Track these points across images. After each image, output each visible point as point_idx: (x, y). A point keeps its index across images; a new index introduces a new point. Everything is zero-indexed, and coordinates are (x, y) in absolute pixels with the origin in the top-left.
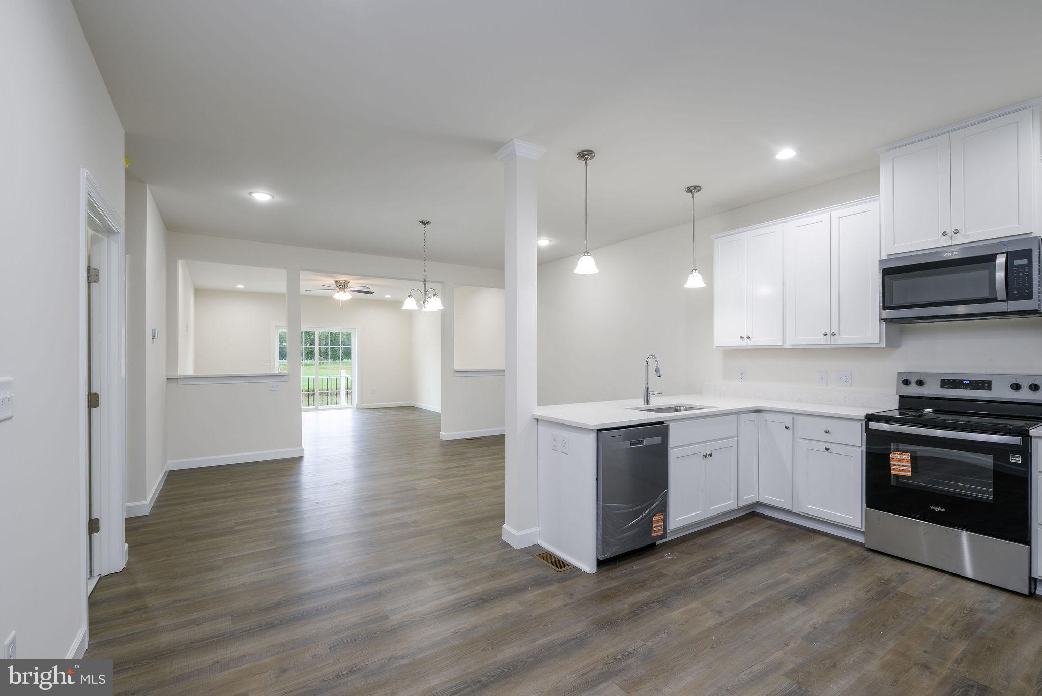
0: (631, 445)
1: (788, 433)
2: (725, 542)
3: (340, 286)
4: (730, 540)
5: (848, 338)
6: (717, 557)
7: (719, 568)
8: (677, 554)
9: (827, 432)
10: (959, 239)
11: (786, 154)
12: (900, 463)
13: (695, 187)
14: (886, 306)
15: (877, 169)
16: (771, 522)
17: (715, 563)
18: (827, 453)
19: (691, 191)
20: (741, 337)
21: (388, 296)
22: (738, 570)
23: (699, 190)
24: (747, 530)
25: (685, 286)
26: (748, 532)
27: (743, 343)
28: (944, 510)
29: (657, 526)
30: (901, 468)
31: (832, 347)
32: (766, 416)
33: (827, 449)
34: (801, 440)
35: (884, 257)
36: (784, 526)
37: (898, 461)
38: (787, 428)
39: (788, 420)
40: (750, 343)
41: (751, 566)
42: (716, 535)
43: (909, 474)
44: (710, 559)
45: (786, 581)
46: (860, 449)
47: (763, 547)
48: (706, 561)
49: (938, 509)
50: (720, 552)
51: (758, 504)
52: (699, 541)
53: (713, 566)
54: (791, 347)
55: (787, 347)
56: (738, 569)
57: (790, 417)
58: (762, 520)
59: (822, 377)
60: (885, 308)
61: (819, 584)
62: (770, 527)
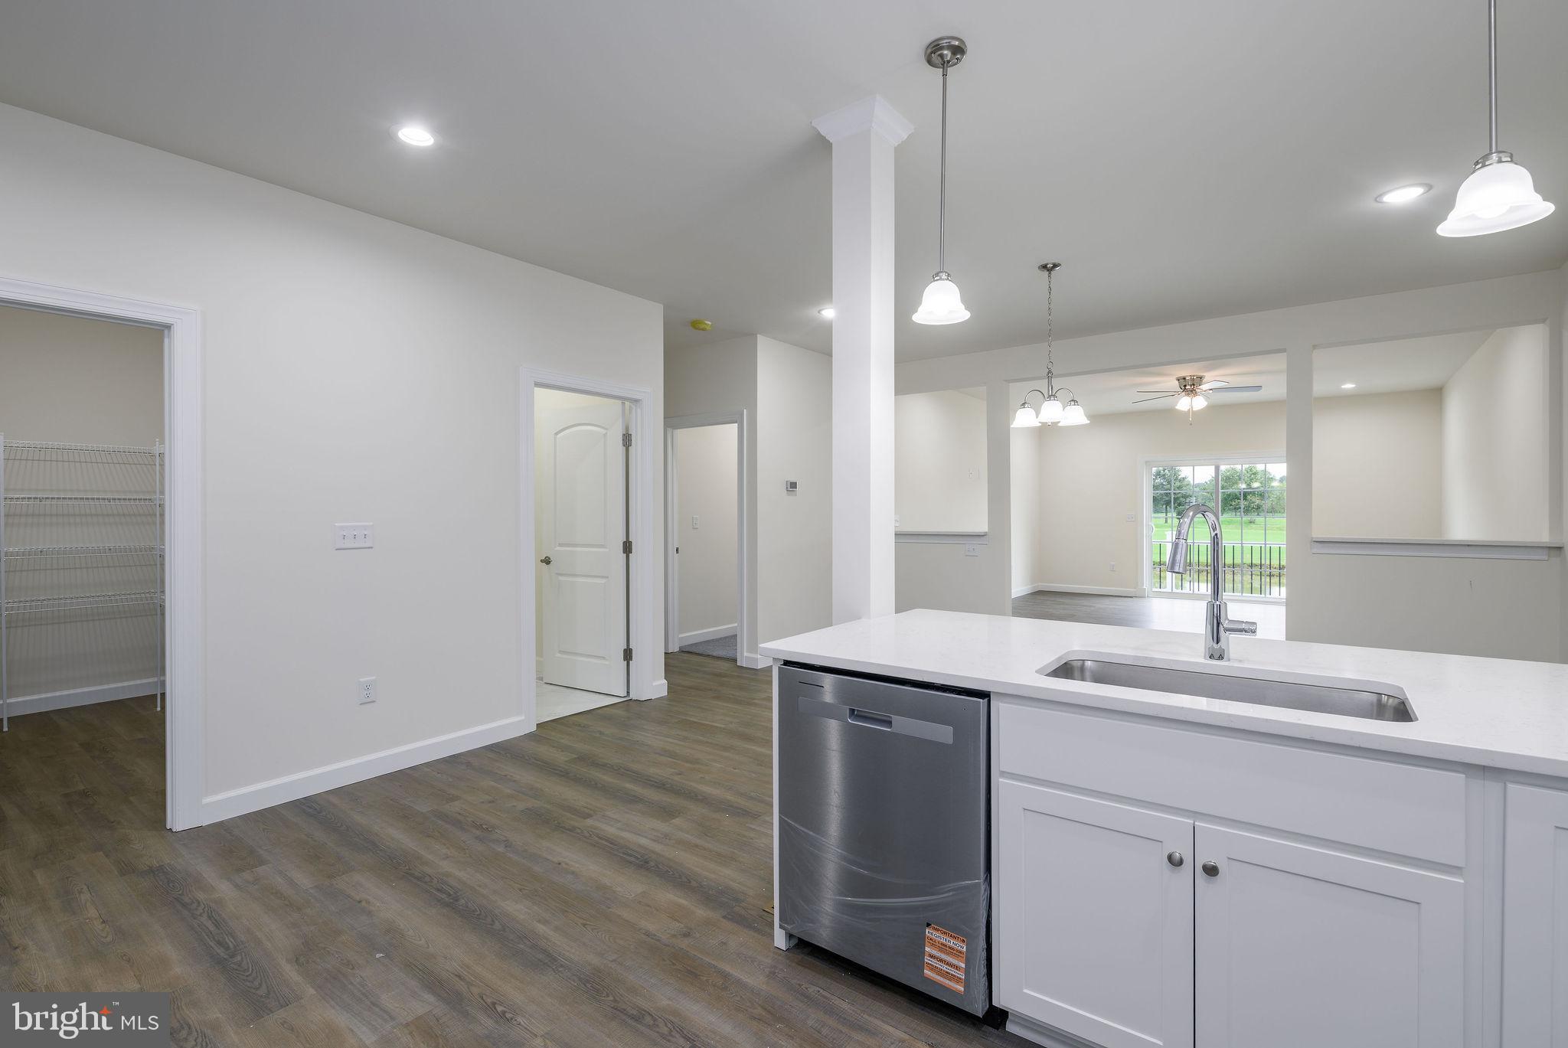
0: (854, 716)
3: (1185, 386)
21: (1349, 386)
29: (941, 961)
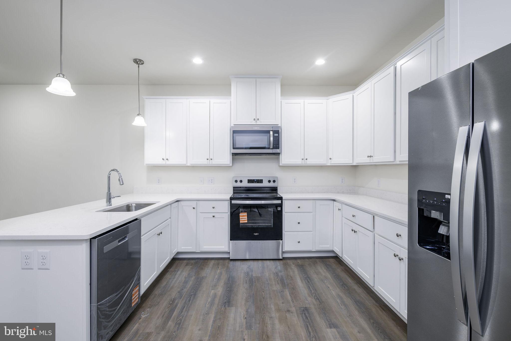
0: (119, 241)
1: (195, 210)
2: (172, 285)
4: (173, 282)
5: (217, 161)
6: (174, 299)
7: (180, 306)
8: (148, 309)
9: (214, 208)
10: (258, 123)
11: (198, 61)
12: (243, 218)
13: (140, 60)
14: (234, 147)
15: (230, 85)
16: (185, 261)
17: (175, 303)
18: (214, 218)
19: (137, 62)
20: (163, 159)
22: (191, 301)
23: (143, 64)
24: (177, 272)
25: (132, 124)
26: (179, 272)
27: (163, 163)
28: (258, 234)
29: (135, 297)
30: (244, 219)
31: (210, 165)
32: (182, 203)
33: (214, 216)
34: (200, 214)
35: (232, 125)
36: (193, 261)
37: (243, 217)
38: (194, 208)
39: (194, 204)
40: (168, 163)
41: (195, 295)
42: (164, 283)
43: (247, 222)
44: (171, 302)
45: (215, 295)
46: (227, 214)
47: (192, 279)
48: (169, 305)
49: (256, 234)
50: (174, 294)
51: (178, 253)
52: (157, 291)
53: (176, 306)
54: (190, 165)
55: (189, 165)
56: (189, 301)
57: (195, 202)
58: (181, 261)
59: (201, 180)
60: (234, 148)
61: (228, 289)
62: (187, 265)
